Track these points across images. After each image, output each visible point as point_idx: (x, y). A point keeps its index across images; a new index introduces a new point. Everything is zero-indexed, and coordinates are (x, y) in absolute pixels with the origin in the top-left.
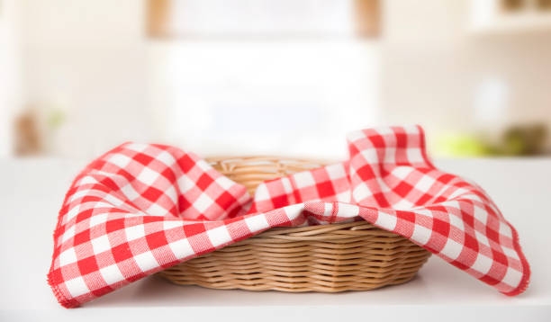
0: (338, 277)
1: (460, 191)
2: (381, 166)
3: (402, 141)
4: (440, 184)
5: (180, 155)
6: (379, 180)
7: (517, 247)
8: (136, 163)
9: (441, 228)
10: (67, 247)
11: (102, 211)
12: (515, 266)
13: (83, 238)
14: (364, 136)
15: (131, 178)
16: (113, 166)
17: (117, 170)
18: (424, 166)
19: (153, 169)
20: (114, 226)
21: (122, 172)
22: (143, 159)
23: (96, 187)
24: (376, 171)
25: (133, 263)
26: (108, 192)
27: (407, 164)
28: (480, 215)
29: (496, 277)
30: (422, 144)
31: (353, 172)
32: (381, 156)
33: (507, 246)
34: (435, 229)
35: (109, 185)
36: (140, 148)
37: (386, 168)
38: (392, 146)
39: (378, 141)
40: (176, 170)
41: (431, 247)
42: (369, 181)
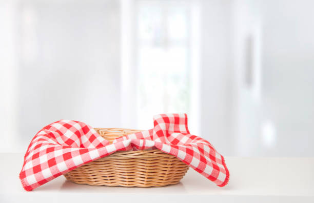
0: (148, 178)
1: (199, 141)
2: (167, 131)
3: (177, 120)
4: (191, 139)
5: (84, 126)
6: (165, 137)
7: (223, 163)
8: (64, 128)
9: (190, 152)
10: (29, 161)
11: (46, 144)
12: (223, 172)
13: (36, 156)
14: (161, 117)
15: (61, 134)
16: (54, 128)
17: (56, 130)
18: (186, 133)
19: (71, 130)
20: (50, 150)
21: (58, 131)
22: (68, 126)
23: (45, 135)
24: (164, 133)
25: (56, 167)
26: (50, 137)
27: (179, 132)
28: (207, 149)
29: (215, 176)
30: (186, 123)
31: (154, 133)
32: (168, 127)
33: (219, 163)
34: (187, 152)
35: (51, 135)
36: (67, 121)
37: (169, 133)
38: (172, 123)
39: (166, 120)
40: (81, 132)
41: (186, 161)
42: (161, 137)
